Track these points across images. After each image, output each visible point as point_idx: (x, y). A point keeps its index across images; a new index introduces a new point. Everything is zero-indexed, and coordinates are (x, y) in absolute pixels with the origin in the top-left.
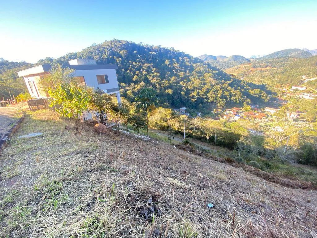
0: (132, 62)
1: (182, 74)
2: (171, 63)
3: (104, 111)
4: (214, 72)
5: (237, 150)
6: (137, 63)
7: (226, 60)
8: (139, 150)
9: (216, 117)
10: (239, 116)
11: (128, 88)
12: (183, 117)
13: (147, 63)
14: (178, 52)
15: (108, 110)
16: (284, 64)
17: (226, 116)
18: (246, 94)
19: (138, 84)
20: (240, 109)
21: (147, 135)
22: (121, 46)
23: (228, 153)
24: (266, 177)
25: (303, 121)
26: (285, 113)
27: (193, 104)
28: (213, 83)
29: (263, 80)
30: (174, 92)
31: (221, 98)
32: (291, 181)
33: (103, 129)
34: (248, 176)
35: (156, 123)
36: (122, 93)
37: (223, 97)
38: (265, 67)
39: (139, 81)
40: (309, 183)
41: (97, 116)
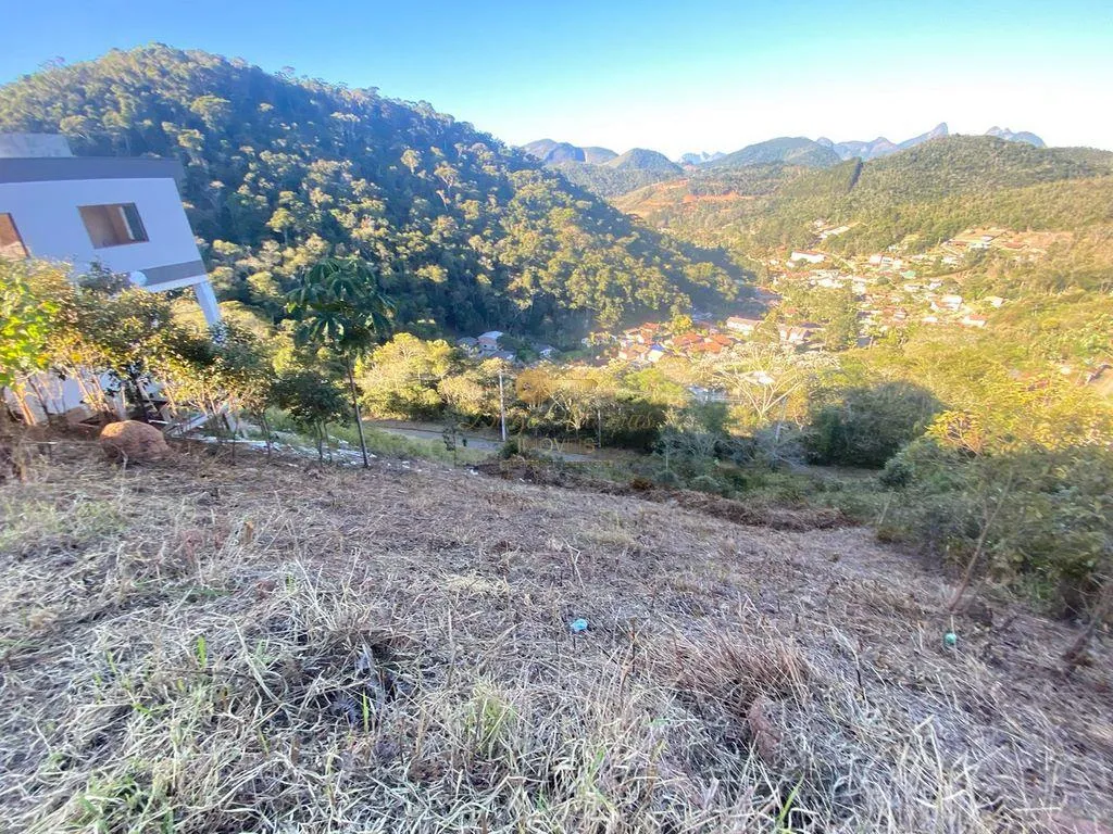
0: (257, 155)
1: (471, 209)
2: (427, 163)
3: (140, 365)
4: (580, 204)
5: (661, 452)
6: (282, 156)
7: (614, 164)
8: (323, 505)
9: (596, 356)
10: (661, 349)
11: (253, 262)
12: (492, 365)
13: (327, 160)
14: (449, 120)
15: (162, 360)
16: (772, 185)
17: (625, 351)
18: (677, 280)
19: (294, 246)
20: (664, 329)
21: (361, 444)
22: (194, 77)
23: (636, 464)
24: (736, 515)
25: (818, 349)
26: (776, 330)
27: (523, 318)
28: (581, 243)
29: (719, 233)
30: (450, 277)
31: (606, 293)
32: (794, 514)
33: (145, 443)
34: (690, 521)
35: (394, 394)
36: (227, 282)
37: (614, 291)
38: (726, 193)
39: (299, 230)
40: (835, 511)
41: (111, 393)
